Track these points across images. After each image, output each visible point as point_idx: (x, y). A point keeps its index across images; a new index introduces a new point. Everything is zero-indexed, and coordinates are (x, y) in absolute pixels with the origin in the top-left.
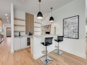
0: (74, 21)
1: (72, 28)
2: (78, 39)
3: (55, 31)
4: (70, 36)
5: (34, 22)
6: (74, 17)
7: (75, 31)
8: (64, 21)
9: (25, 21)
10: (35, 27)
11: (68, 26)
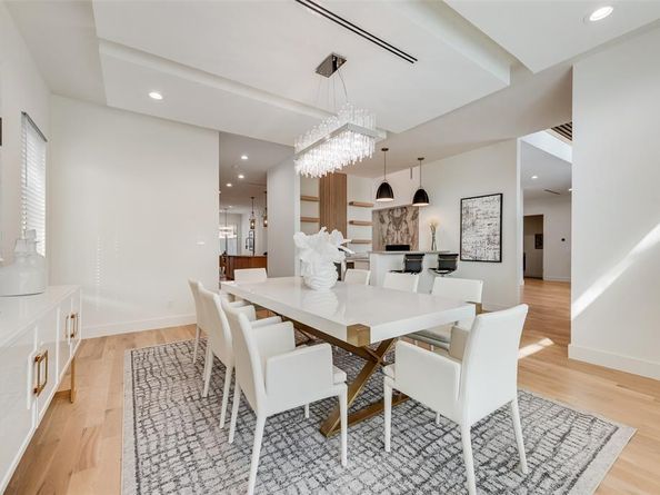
0: (490, 210)
1: (485, 231)
2: (501, 261)
3: (434, 240)
4: (479, 255)
5: (348, 201)
6: (491, 198)
7: (492, 237)
8: (464, 205)
9: (317, 204)
10: (352, 223)
11: (473, 224)
